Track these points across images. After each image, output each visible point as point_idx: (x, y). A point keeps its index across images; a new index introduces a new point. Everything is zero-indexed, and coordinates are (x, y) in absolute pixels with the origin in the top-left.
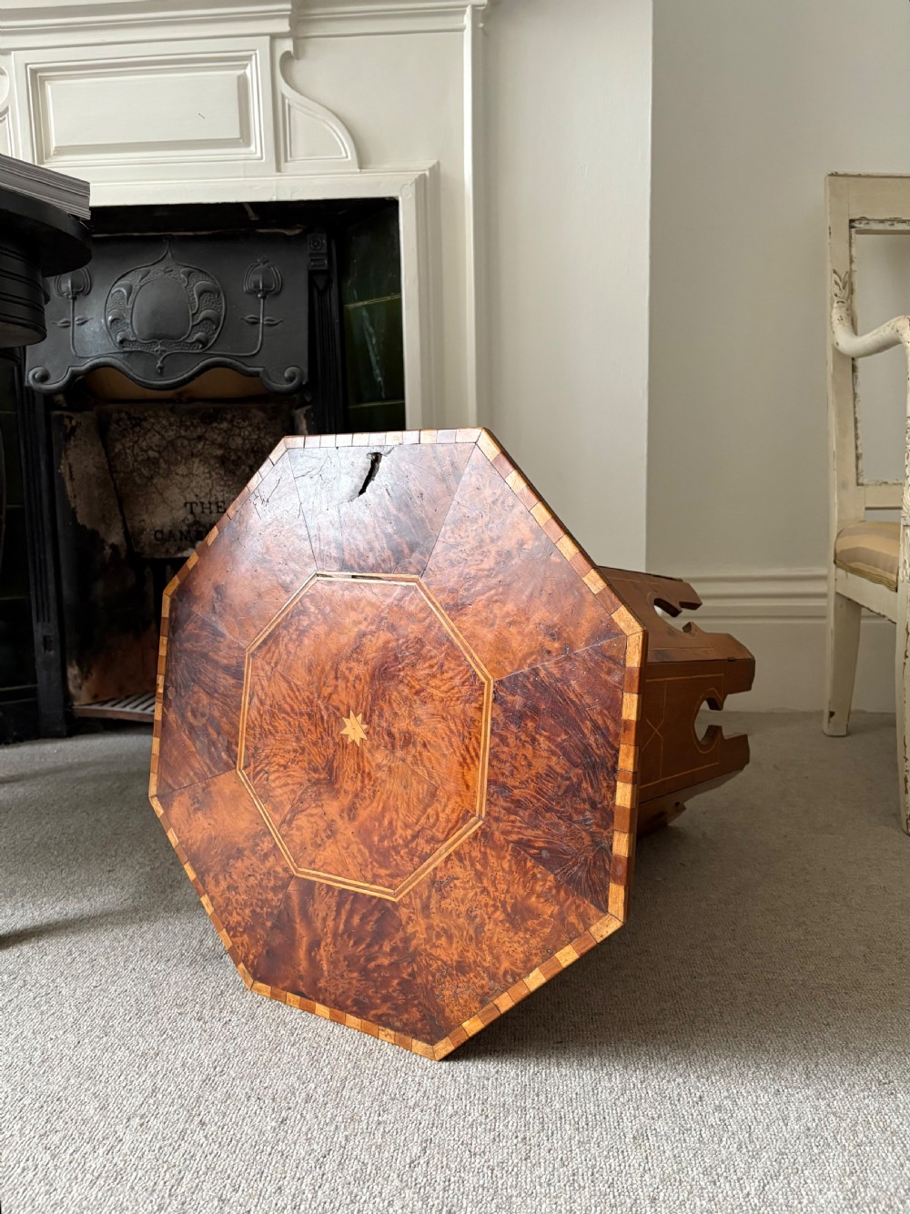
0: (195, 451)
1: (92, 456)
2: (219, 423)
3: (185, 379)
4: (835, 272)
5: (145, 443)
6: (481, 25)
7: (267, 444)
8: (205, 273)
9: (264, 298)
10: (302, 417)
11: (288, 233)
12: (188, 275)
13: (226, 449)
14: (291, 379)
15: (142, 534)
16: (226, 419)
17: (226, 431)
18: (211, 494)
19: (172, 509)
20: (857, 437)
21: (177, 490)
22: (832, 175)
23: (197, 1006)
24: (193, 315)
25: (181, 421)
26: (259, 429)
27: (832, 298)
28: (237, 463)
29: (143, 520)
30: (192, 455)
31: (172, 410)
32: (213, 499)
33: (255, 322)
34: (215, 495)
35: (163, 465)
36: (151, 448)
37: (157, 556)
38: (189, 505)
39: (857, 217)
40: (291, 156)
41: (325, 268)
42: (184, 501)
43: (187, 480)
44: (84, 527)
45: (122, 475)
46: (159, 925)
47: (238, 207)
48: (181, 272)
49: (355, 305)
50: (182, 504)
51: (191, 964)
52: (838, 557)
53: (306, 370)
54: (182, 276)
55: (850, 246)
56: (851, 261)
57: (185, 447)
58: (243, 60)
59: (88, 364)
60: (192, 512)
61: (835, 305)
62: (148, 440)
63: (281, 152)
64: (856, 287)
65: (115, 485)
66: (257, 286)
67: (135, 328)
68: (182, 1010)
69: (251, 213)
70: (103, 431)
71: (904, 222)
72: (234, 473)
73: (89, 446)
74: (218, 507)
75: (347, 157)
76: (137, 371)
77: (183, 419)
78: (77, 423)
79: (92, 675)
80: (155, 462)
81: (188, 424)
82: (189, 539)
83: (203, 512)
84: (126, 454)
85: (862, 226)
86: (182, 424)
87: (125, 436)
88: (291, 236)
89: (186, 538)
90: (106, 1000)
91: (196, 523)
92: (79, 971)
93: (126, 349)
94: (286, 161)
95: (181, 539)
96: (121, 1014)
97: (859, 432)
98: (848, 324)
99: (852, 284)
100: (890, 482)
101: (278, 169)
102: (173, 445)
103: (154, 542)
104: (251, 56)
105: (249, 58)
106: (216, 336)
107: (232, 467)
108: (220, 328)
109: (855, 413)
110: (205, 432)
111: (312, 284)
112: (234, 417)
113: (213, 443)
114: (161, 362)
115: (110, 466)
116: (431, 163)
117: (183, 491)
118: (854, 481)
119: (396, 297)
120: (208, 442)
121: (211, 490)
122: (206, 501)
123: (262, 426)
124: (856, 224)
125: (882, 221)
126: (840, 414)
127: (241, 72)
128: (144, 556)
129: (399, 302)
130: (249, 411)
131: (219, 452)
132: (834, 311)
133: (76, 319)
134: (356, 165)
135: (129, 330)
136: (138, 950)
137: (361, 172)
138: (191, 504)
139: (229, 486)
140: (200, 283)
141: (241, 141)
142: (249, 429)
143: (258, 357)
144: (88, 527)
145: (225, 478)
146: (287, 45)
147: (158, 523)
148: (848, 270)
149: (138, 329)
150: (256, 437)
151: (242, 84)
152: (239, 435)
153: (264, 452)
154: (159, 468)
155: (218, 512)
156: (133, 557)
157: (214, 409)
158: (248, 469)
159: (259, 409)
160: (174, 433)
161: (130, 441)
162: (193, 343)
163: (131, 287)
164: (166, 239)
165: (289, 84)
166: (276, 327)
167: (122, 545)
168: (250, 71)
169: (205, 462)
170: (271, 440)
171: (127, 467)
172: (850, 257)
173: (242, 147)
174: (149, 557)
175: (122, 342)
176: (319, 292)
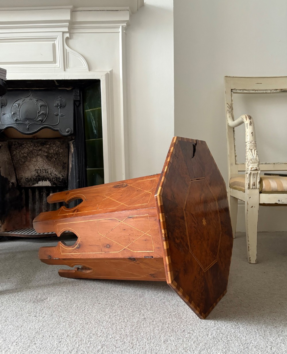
0: (38, 154)
1: (6, 155)
2: (46, 145)
3: (36, 131)
4: (227, 104)
5: (23, 151)
6: (124, 31)
7: (61, 151)
8: (42, 101)
9: (60, 108)
10: (72, 143)
11: (67, 89)
12: (37, 101)
13: (48, 153)
14: (68, 132)
15: (22, 179)
16: (48, 144)
17: (48, 148)
18: (43, 167)
19: (31, 171)
20: (235, 151)
21: (33, 166)
22: (226, 77)
23: (35, 313)
24: (38, 112)
25: (34, 145)
26: (58, 147)
27: (227, 111)
28: (51, 158)
29: (22, 175)
30: (38, 155)
31: (31, 141)
32: (44, 169)
33: (57, 115)
34: (45, 167)
36: (25, 153)
37: (26, 186)
39: (233, 89)
40: (69, 67)
41: (79, 99)
42: (35, 169)
43: (36, 163)
44: (3, 177)
45: (16, 161)
46: (24, 293)
47: (52, 81)
48: (35, 100)
49: (88, 110)
50: (34, 170)
52: (231, 185)
53: (73, 129)
55: (231, 97)
56: (232, 101)
57: (35, 153)
58: (54, 39)
59: (5, 127)
60: (37, 173)
61: (228, 113)
63: (66, 65)
64: (234, 108)
65: (13, 164)
66: (58, 104)
68: (30, 314)
69: (56, 83)
70: (10, 147)
71: (246, 90)
73: (6, 152)
74: (45, 171)
75: (85, 67)
76: (21, 129)
77: (35, 144)
78: (2, 145)
79: (5, 223)
80: (26, 157)
81: (37, 145)
82: (36, 181)
83: (41, 172)
84: (17, 155)
85: (235, 91)
87: (17, 149)
88: (68, 90)
89: (35, 181)
91: (39, 176)
93: (17, 122)
94: (67, 68)
95: (34, 181)
96: (11, 316)
97: (236, 149)
98: (231, 118)
99: (232, 107)
101: (65, 70)
102: (32, 152)
103: (25, 182)
104: (57, 38)
105: (56, 38)
106: (45, 119)
107: (50, 159)
108: (46, 116)
109: (234, 144)
110: (42, 148)
111: (74, 104)
112: (51, 143)
113: (44, 151)
114: (29, 126)
115: (12, 158)
116: (110, 70)
117: (34, 166)
118: (235, 163)
119: (100, 108)
120: (42, 151)
121: (43, 166)
122: (42, 169)
123: (59, 146)
124: (233, 91)
125: (240, 90)
126: (230, 143)
127: (54, 42)
128: (22, 186)
129: (101, 109)
130: (55, 142)
131: (46, 154)
132: (228, 115)
133: (2, 113)
134: (88, 70)
135: (18, 117)
136: (17, 299)
137: (89, 72)
138: (37, 170)
139: (49, 165)
140: (40, 103)
141: (53, 62)
142: (55, 147)
143: (59, 125)
144: (5, 177)
145: (48, 162)
146: (67, 35)
147: (27, 176)
148: (231, 103)
149: (21, 117)
150: (57, 150)
151: (54, 46)
152: (52, 149)
153: (60, 154)
154: (27, 159)
155: (45, 172)
156: (19, 186)
157: (45, 141)
158: (55, 159)
159: (58, 141)
160: (32, 148)
161: (18, 151)
162: (38, 121)
163: (19, 104)
164: (30, 90)
165: (68, 46)
166: (63, 117)
167: (15, 183)
168: (56, 42)
169: (42, 157)
170: (62, 150)
171: (17, 158)
172: (232, 99)
173: (54, 64)
174: (24, 187)
175: (16, 120)
176: (77, 107)
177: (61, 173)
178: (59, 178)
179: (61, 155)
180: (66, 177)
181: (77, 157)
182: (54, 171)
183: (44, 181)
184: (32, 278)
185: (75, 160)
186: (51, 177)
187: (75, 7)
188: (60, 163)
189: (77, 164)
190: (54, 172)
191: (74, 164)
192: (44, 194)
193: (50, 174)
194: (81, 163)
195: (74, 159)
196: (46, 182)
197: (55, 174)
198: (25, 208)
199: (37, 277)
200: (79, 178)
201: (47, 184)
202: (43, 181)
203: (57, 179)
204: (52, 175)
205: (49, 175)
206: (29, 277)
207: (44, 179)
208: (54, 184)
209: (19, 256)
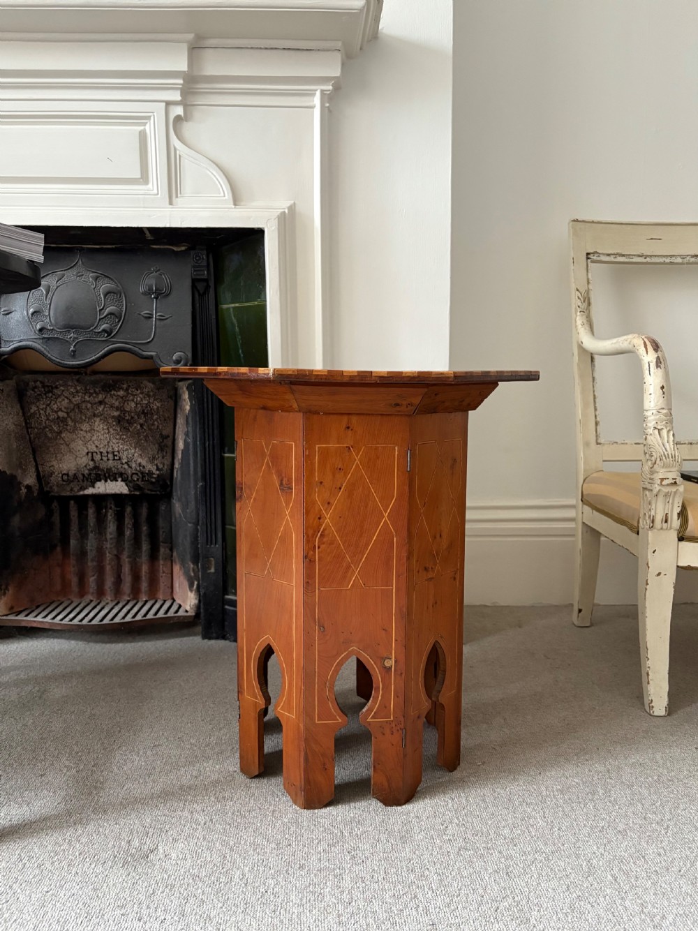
0: (96, 412)
1: (12, 416)
2: (117, 391)
3: (93, 360)
4: (578, 290)
5: (56, 406)
6: (327, 105)
7: (155, 407)
8: (112, 280)
9: (156, 298)
10: (185, 389)
11: (175, 249)
12: (96, 279)
13: (121, 411)
14: (178, 363)
15: (51, 476)
16: (122, 388)
17: (122, 398)
18: (108, 445)
19: (77, 456)
20: (596, 410)
21: (81, 442)
22: (574, 221)
23: (135, 906)
24: (100, 310)
25: (86, 389)
26: (149, 396)
27: (576, 309)
28: (130, 422)
29: (53, 466)
30: (95, 415)
31: (78, 381)
32: (110, 449)
33: (150, 317)
34: (112, 446)
35: (70, 423)
36: (61, 410)
37: (63, 494)
38: (91, 454)
39: (592, 252)
40: (180, 193)
41: (205, 277)
42: (87, 451)
43: (89, 434)
44: (5, 472)
45: (36, 430)
47: (139, 231)
48: (90, 277)
49: (229, 306)
50: (85, 454)
51: (123, 865)
52: (584, 497)
53: (190, 355)
54: (91, 279)
55: (587, 271)
56: (588, 283)
57: (88, 409)
58: (145, 119)
59: (13, 346)
61: (578, 313)
62: (59, 404)
63: (173, 190)
64: (592, 301)
65: (30, 438)
66: (150, 289)
67: (51, 319)
68: (123, 911)
69: (148, 234)
70: (21, 395)
71: (623, 255)
72: (128, 429)
73: (10, 408)
74: (114, 456)
75: (225, 196)
76: (54, 354)
77: (88, 388)
79: (8, 591)
80: (64, 420)
81: (91, 391)
82: (89, 480)
83: (102, 459)
84: (40, 414)
85: (595, 258)
86: (86, 392)
87: (39, 400)
88: (177, 252)
89: (87, 480)
90: (58, 905)
91: (96, 468)
92: (31, 877)
93: (44, 336)
94: (177, 197)
95: (83, 481)
96: (73, 918)
97: (597, 405)
98: (587, 327)
99: (589, 300)
100: (619, 442)
101: (171, 203)
102: (79, 408)
103: (61, 482)
104: (150, 117)
105: (149, 118)
106: (118, 328)
107: (126, 425)
108: (121, 321)
109: (594, 391)
110: (105, 398)
111: (194, 287)
112: (129, 386)
113: (111, 406)
114: (74, 347)
115: (26, 423)
116: (290, 203)
117: (85, 443)
118: (595, 441)
119: (263, 303)
120: (107, 406)
121: (108, 442)
122: (104, 451)
123: (151, 394)
124: (591, 256)
125: (609, 255)
126: (583, 391)
127: (142, 128)
128: (52, 494)
129: (265, 306)
130: (141, 383)
131: (116, 414)
132: (578, 318)
133: (3, 310)
134: (232, 203)
135: (47, 321)
136: (77, 854)
137: (235, 208)
138: (92, 453)
139: (123, 440)
140: (105, 286)
141: (141, 180)
142: (141, 396)
143: (151, 344)
144: (8, 473)
145: (121, 433)
146: (179, 111)
147: (65, 467)
148: (587, 289)
149: (55, 321)
150: (146, 402)
151: (143, 137)
152: (133, 400)
153: (152, 414)
154: (67, 425)
155: (114, 459)
156: (44, 495)
157: (113, 381)
158: (139, 427)
159: (149, 382)
160: (80, 398)
161: (43, 405)
162: (99, 332)
163: (49, 287)
164: (77, 250)
165: (179, 140)
166: (165, 321)
167: (35, 485)
168: (149, 128)
169: (105, 421)
170: (159, 405)
171: (40, 424)
172: (588, 280)
173: (142, 185)
174: (56, 495)
175: (41, 330)
176: (199, 294)
177: (156, 463)
178: (150, 473)
179: (155, 417)
180: (169, 471)
181: (198, 423)
182: (136, 455)
183: (111, 481)
184: (105, 773)
185: (194, 431)
186: (129, 472)
187: (199, 37)
188: (152, 437)
189: (198, 443)
190: (137, 458)
191: (190, 440)
192: (109, 514)
193: (126, 463)
194: (209, 440)
195: (190, 429)
196: (114, 482)
197: (140, 465)
198: (59, 549)
199: (116, 770)
200: (204, 478)
201: (118, 487)
202: (109, 481)
203: (143, 476)
204: (130, 467)
205: (124, 466)
206: (95, 769)
207: (111, 476)
208: (137, 487)
209: (57, 691)
